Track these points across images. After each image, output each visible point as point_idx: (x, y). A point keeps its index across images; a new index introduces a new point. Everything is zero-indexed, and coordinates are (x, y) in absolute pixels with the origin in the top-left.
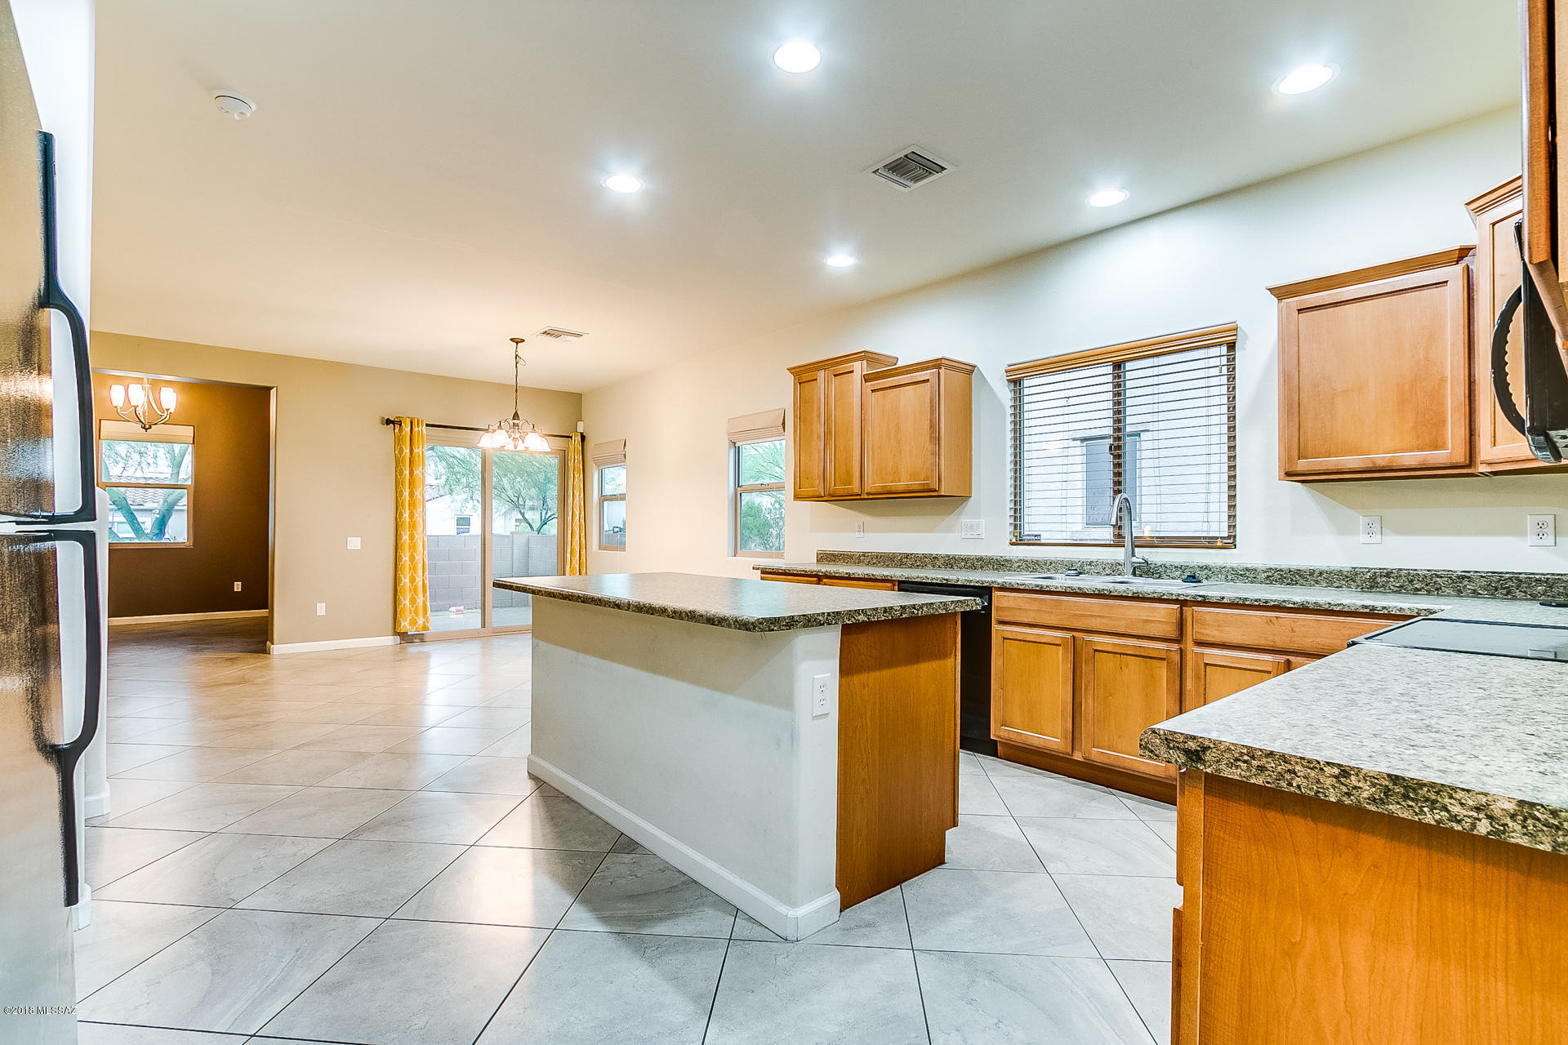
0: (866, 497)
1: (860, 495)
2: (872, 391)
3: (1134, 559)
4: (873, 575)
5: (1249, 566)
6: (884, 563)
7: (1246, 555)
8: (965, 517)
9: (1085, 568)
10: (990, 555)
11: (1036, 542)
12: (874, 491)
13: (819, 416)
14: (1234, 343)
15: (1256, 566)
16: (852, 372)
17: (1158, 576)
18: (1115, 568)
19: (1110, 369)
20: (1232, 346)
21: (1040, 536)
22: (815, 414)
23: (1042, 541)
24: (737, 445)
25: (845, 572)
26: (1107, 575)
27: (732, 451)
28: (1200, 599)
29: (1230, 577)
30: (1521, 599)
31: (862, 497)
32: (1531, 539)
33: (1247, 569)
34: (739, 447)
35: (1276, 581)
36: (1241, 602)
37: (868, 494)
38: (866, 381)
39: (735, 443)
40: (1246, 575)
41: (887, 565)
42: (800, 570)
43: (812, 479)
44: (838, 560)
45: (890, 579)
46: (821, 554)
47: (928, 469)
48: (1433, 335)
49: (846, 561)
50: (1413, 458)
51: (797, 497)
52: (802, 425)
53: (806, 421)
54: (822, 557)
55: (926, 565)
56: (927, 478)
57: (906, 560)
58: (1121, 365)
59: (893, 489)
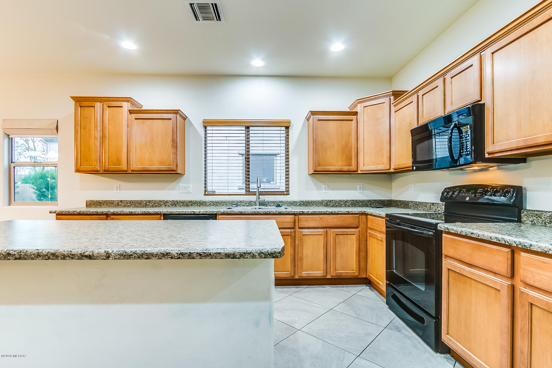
0: (130, 172)
1: (127, 171)
2: (135, 119)
3: (260, 200)
4: (148, 212)
5: (295, 201)
6: (135, 205)
7: (293, 197)
8: (182, 183)
9: (238, 203)
10: (196, 200)
11: (213, 194)
12: (136, 169)
13: (96, 127)
14: (289, 127)
15: (296, 201)
16: (122, 107)
17: (265, 205)
18: (250, 204)
19: (244, 128)
20: (287, 128)
21: (215, 191)
22: (93, 126)
23: (216, 193)
24: (11, 137)
25: (128, 211)
26: (247, 206)
27: (6, 140)
28: (301, 213)
29: (289, 205)
30: (357, 207)
31: (128, 172)
32: (358, 191)
33: (294, 202)
34: (12, 138)
35: (302, 205)
36: (314, 213)
37: (132, 171)
38: (130, 113)
39: (8, 135)
40: (293, 204)
41: (137, 206)
42: (93, 212)
43: (91, 161)
44: (103, 205)
45: (159, 214)
46: (89, 202)
47: (171, 161)
48: (349, 134)
49: (109, 205)
50: (346, 168)
51: (78, 171)
52: (82, 130)
53: (85, 128)
54: (90, 204)
55: (161, 206)
56: (170, 165)
57: (149, 203)
58: (248, 128)
59: (150, 169)
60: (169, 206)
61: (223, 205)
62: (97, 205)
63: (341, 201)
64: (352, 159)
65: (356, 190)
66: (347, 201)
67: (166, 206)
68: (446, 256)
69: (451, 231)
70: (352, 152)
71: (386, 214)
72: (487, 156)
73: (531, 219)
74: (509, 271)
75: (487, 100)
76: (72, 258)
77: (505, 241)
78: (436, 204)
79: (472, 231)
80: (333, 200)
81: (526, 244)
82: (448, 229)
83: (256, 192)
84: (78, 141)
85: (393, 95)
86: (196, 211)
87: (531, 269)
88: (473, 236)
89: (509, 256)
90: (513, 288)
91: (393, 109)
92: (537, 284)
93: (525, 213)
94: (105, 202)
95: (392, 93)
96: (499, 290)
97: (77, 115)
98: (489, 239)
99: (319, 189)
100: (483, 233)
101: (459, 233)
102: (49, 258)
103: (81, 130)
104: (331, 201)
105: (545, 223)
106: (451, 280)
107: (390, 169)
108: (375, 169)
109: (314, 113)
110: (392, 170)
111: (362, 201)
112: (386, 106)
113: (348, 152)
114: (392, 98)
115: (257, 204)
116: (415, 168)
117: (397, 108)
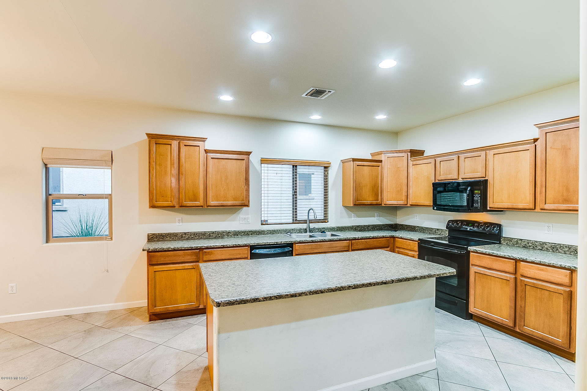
0: (206, 207)
1: (203, 206)
2: (211, 158)
7: (331, 224)
8: (242, 215)
12: (213, 205)
13: (173, 164)
15: (334, 227)
16: (198, 146)
22: (169, 163)
27: (44, 170)
28: (354, 239)
29: (329, 230)
36: (362, 238)
37: (208, 206)
38: (206, 153)
39: (46, 165)
40: (332, 229)
41: (201, 238)
42: (187, 247)
43: (167, 197)
44: (166, 238)
45: (248, 245)
46: (151, 236)
47: (243, 197)
48: (377, 177)
49: (172, 238)
50: (375, 202)
51: (153, 206)
52: (158, 167)
53: (160, 165)
54: (152, 237)
55: (224, 236)
56: (243, 200)
57: (212, 234)
58: (296, 166)
59: (225, 204)
60: (231, 236)
61: (278, 233)
62: (160, 238)
63: (365, 226)
64: (378, 195)
65: (375, 217)
66: (369, 226)
67: (228, 236)
68: (472, 265)
69: (478, 252)
70: (379, 190)
71: (419, 239)
72: (488, 209)
73: (506, 242)
74: (514, 271)
75: (489, 178)
76: (378, 285)
77: (513, 257)
78: (441, 230)
79: (493, 252)
80: (360, 225)
81: (524, 258)
82: (476, 250)
83: (307, 220)
84: (153, 177)
85: (410, 152)
86: (278, 241)
87: (526, 269)
88: (494, 254)
89: (515, 264)
90: (516, 278)
91: (411, 163)
92: (528, 276)
93: (503, 239)
94: (168, 235)
95: (409, 151)
96: (509, 280)
97: (153, 151)
98: (504, 256)
99: (350, 217)
100: (500, 253)
101: (484, 252)
102: (368, 286)
103: (156, 166)
104: (358, 226)
105: (514, 244)
106: (477, 278)
107: (407, 205)
108: (396, 203)
109: (354, 160)
110: (409, 205)
111: (379, 226)
112: (405, 159)
113: (377, 190)
114: (409, 154)
115: (308, 231)
116: (435, 208)
117: (415, 163)
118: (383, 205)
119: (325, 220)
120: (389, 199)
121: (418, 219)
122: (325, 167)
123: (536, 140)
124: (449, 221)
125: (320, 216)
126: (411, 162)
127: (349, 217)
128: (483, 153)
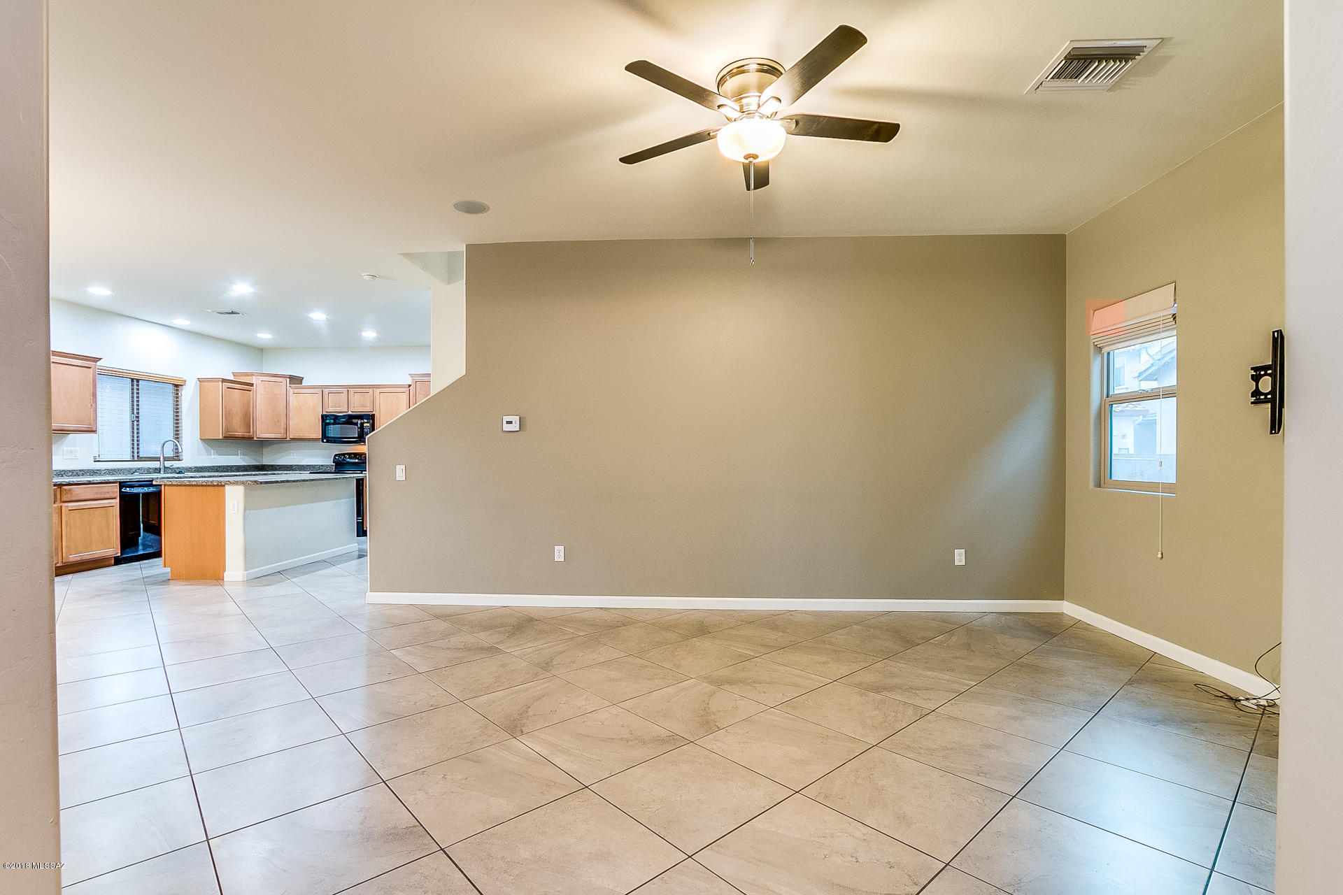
8: (66, 447)
14: (181, 386)
47: (90, 419)
48: (249, 403)
50: (245, 435)
56: (89, 424)
58: (138, 381)
59: (66, 428)
64: (250, 425)
70: (250, 419)
75: (377, 413)
85: (289, 378)
95: (285, 376)
107: (284, 439)
108: (270, 437)
109: (224, 381)
110: (288, 439)
111: (243, 466)
112: (283, 385)
113: (248, 419)
114: (288, 380)
115: (162, 470)
116: (325, 441)
117: (296, 391)
118: (255, 439)
119: (177, 457)
120: (262, 432)
121: (295, 457)
122: (176, 386)
123: (410, 386)
124: (336, 455)
125: (169, 452)
126: (291, 390)
127: (208, 455)
128: (371, 391)
